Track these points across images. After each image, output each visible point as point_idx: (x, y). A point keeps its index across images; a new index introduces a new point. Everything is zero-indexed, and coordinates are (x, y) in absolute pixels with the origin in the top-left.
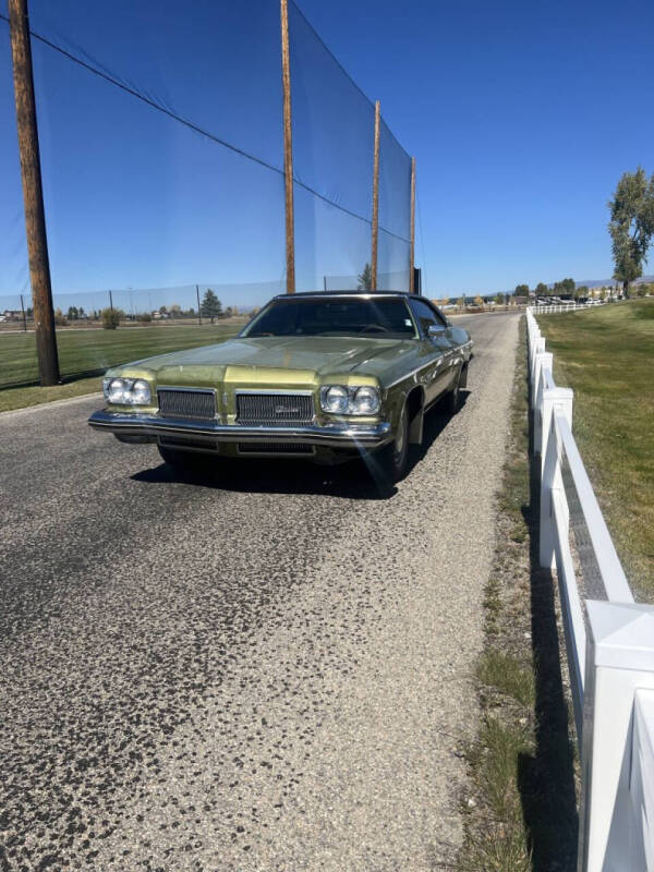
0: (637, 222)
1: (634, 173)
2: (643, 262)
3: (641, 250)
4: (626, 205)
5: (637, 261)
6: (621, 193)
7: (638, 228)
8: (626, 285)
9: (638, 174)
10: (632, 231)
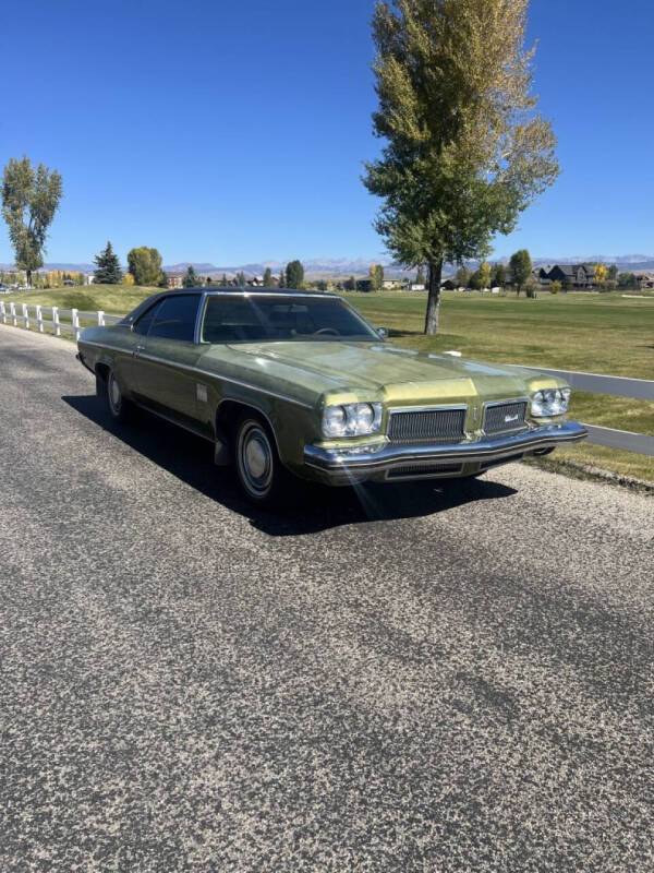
0: (31, 211)
1: (20, 160)
2: (42, 252)
3: (39, 240)
4: (17, 191)
5: (37, 251)
6: (10, 178)
7: (33, 215)
8: (29, 274)
9: (24, 162)
10: (27, 220)
